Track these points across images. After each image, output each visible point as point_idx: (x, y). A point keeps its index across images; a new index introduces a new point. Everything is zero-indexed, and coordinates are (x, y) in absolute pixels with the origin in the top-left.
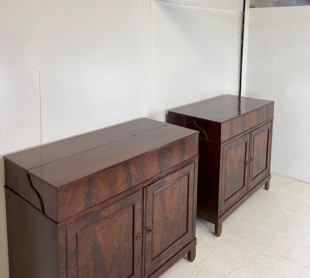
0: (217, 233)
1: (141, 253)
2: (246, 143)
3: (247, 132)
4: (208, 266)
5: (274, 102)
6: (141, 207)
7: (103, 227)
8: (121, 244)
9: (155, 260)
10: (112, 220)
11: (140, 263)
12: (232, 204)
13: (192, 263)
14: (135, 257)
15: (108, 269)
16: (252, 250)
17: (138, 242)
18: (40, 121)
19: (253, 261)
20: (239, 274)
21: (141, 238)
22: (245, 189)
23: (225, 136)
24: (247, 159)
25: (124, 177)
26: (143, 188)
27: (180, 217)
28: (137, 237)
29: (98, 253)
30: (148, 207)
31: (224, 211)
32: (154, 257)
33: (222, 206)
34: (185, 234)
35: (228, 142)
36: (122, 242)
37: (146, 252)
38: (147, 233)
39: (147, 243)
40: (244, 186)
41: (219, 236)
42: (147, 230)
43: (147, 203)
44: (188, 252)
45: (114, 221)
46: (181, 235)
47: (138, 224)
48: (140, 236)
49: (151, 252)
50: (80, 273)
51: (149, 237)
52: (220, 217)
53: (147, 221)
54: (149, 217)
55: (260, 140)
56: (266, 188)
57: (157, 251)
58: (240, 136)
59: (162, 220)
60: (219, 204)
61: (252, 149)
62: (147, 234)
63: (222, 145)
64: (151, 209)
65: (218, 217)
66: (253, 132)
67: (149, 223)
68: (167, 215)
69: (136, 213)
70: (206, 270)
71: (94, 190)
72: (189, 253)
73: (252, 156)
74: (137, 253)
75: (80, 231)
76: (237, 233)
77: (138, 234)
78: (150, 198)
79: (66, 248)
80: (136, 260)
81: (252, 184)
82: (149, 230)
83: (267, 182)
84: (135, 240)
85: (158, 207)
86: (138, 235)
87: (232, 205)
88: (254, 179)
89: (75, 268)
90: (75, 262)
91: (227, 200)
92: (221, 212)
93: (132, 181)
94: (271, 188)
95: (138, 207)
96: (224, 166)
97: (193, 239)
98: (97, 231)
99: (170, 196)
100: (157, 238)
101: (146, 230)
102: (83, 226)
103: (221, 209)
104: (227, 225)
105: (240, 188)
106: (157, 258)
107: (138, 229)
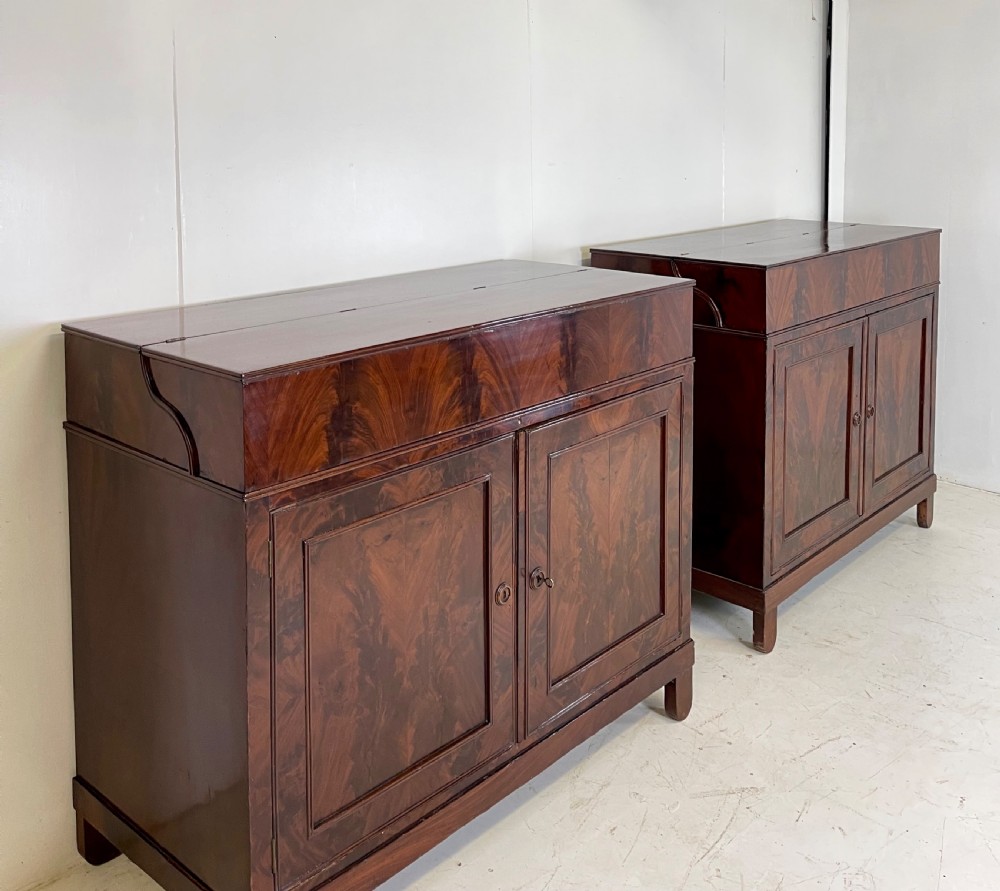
0: (762, 640)
1: (512, 651)
2: (851, 349)
3: (852, 315)
4: (735, 734)
5: (940, 231)
6: (509, 494)
7: (389, 536)
8: (447, 609)
9: (560, 684)
10: (418, 521)
11: (511, 687)
12: (809, 549)
13: (679, 724)
14: (494, 664)
15: (406, 683)
16: (882, 689)
17: (502, 614)
18: (176, 228)
19: (886, 720)
20: (841, 753)
21: (511, 599)
22: (849, 509)
23: (778, 313)
24: (855, 408)
25: (455, 382)
26: (517, 433)
27: (636, 557)
28: (497, 594)
29: (371, 620)
30: (533, 498)
31: (784, 570)
32: (554, 676)
33: (775, 551)
34: (655, 618)
35: (790, 335)
36: (451, 602)
37: (530, 654)
38: (532, 587)
39: (530, 621)
40: (847, 496)
41: (769, 650)
42: (531, 579)
43: (531, 485)
44: (666, 683)
45: (423, 523)
46: (643, 620)
47: (501, 551)
48: (507, 593)
49: (544, 655)
50: (314, 681)
51: (536, 601)
52: (769, 587)
53: (531, 547)
54: (536, 534)
55: (896, 350)
56: (923, 521)
57: (564, 655)
58: (828, 323)
59: (581, 554)
60: (766, 542)
61: (871, 373)
62: (530, 592)
63: (771, 343)
64: (542, 507)
65: (764, 586)
66: (871, 318)
67: (536, 556)
68: (596, 542)
69: (494, 514)
70: (730, 743)
71: (358, 404)
72: (671, 688)
73: (870, 401)
74: (501, 648)
75: (316, 533)
76: (828, 644)
77: (502, 585)
78: (537, 471)
79: (272, 580)
80: (495, 673)
81: (874, 498)
82: (539, 578)
83: (925, 501)
84: (493, 605)
85: (564, 508)
86: (501, 591)
87: (808, 554)
88: (880, 482)
89: (299, 658)
90: (298, 636)
91: (790, 533)
92: (775, 570)
93: (479, 399)
94: (937, 523)
95: (501, 494)
96: (780, 415)
97: (680, 641)
98: (368, 547)
99: (603, 479)
100: (566, 614)
101: (528, 578)
102: (323, 520)
103: (771, 558)
104: (793, 620)
105: (835, 502)
106: (565, 681)
107: (501, 570)
